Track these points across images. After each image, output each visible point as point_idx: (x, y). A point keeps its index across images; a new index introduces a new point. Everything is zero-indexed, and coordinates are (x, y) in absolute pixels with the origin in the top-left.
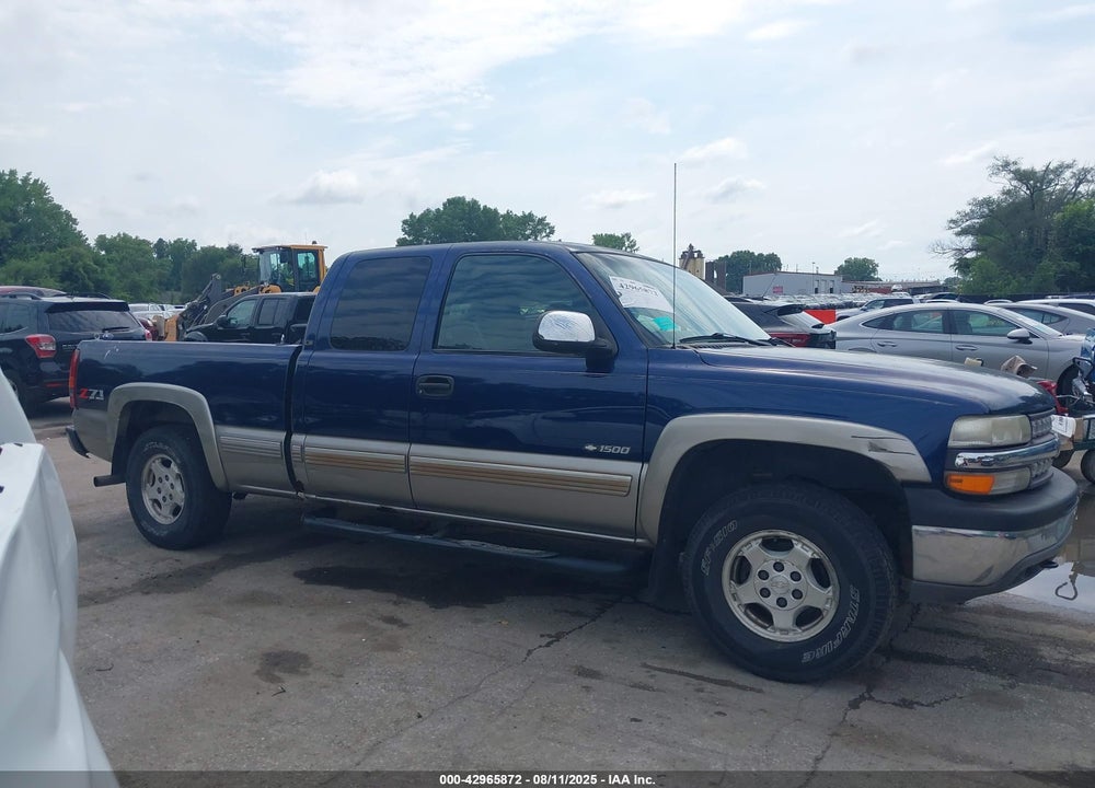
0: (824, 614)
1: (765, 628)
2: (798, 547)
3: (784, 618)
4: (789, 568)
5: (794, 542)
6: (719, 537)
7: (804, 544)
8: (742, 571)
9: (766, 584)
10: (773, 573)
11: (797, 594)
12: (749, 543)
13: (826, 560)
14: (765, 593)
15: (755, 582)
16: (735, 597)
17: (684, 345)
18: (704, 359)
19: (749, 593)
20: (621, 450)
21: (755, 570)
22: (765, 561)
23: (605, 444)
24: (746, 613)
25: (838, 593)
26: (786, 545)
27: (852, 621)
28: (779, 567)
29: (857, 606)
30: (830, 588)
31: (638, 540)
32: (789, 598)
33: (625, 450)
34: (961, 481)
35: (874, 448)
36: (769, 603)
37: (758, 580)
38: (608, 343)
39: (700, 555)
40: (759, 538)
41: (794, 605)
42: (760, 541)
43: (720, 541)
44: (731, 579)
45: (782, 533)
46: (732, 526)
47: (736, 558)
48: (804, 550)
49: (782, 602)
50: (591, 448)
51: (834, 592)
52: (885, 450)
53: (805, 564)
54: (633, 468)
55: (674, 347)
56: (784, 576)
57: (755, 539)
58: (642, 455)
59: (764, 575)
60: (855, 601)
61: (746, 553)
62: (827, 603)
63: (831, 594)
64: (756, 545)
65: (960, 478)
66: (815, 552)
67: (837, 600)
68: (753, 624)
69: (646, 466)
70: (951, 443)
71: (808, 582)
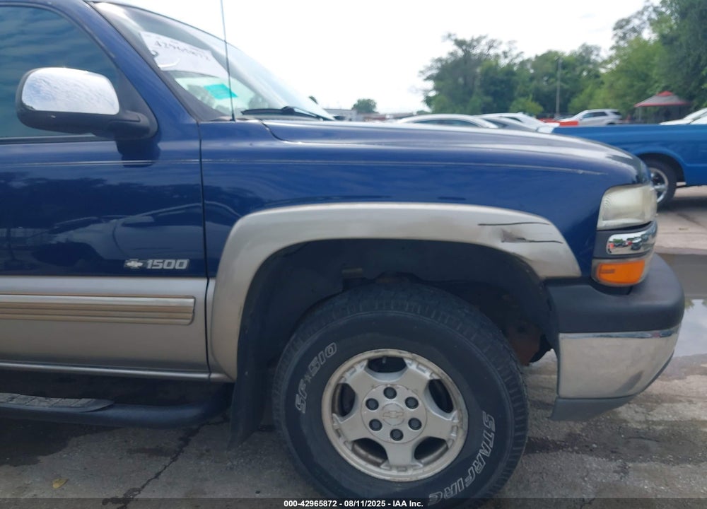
0: (449, 444)
1: (378, 465)
2: (412, 367)
3: (400, 453)
4: (403, 394)
5: (407, 361)
6: (315, 365)
7: (419, 363)
8: (345, 401)
9: (375, 414)
10: (385, 401)
11: (415, 423)
12: (352, 367)
13: (448, 381)
14: (376, 425)
15: (361, 414)
16: (339, 433)
17: (246, 117)
18: (276, 134)
19: (356, 425)
20: (176, 264)
21: (362, 400)
22: (373, 387)
23: (154, 258)
24: (354, 451)
25: (466, 420)
26: (396, 365)
27: (487, 454)
28: (390, 392)
29: (492, 436)
30: (455, 413)
31: (214, 376)
32: (406, 429)
33: (181, 264)
34: (612, 271)
35: (508, 237)
36: (382, 436)
37: (366, 411)
38: (143, 119)
39: (293, 390)
40: (364, 360)
41: (412, 437)
42: (365, 363)
43: (317, 370)
44: (333, 411)
45: (393, 352)
46: (331, 350)
47: (337, 385)
48: (421, 371)
49: (397, 435)
50: (134, 264)
51: (461, 420)
52: (522, 240)
53: (422, 387)
54: (196, 286)
55: (233, 119)
56: (397, 403)
57: (359, 362)
58: (205, 266)
59: (372, 404)
60: (489, 431)
61: (350, 379)
62: (452, 431)
63: (456, 421)
64: (360, 369)
65: (613, 267)
66: (433, 372)
67: (466, 427)
68: (363, 463)
69: (212, 282)
70: (602, 224)
71: (428, 409)
